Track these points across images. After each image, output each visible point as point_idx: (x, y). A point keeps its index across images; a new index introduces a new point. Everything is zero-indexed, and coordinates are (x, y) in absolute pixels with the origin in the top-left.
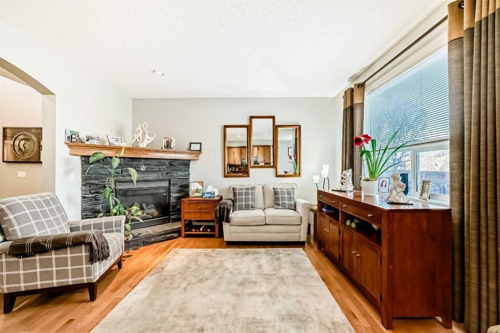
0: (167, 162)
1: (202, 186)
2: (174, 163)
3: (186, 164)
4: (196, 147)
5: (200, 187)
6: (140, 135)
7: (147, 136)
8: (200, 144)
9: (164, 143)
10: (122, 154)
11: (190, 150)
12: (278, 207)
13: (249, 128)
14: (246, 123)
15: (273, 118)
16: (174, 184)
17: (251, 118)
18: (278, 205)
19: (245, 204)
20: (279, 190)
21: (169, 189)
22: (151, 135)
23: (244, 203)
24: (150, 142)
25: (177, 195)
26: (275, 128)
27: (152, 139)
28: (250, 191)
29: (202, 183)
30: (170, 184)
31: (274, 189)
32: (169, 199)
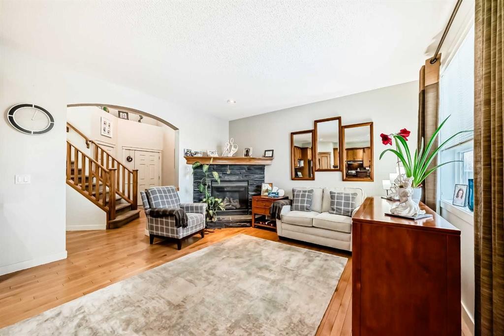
0: (246, 167)
1: (272, 186)
2: (252, 168)
3: (262, 168)
4: (269, 154)
5: (270, 188)
6: (228, 147)
7: (233, 148)
8: (273, 151)
9: (244, 152)
10: (211, 162)
11: (264, 157)
12: (332, 212)
13: (314, 132)
14: (311, 128)
15: (339, 119)
16: (251, 185)
17: (316, 122)
18: (333, 210)
19: (301, 206)
20: (336, 195)
21: (248, 188)
22: (235, 147)
23: (299, 204)
24: (235, 152)
25: (253, 193)
26: (342, 129)
27: (236, 150)
28: (307, 193)
29: (271, 184)
30: (248, 184)
31: (331, 193)
32: (248, 196)
